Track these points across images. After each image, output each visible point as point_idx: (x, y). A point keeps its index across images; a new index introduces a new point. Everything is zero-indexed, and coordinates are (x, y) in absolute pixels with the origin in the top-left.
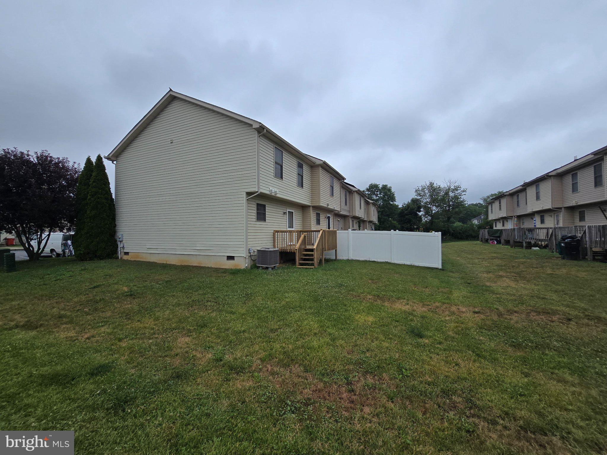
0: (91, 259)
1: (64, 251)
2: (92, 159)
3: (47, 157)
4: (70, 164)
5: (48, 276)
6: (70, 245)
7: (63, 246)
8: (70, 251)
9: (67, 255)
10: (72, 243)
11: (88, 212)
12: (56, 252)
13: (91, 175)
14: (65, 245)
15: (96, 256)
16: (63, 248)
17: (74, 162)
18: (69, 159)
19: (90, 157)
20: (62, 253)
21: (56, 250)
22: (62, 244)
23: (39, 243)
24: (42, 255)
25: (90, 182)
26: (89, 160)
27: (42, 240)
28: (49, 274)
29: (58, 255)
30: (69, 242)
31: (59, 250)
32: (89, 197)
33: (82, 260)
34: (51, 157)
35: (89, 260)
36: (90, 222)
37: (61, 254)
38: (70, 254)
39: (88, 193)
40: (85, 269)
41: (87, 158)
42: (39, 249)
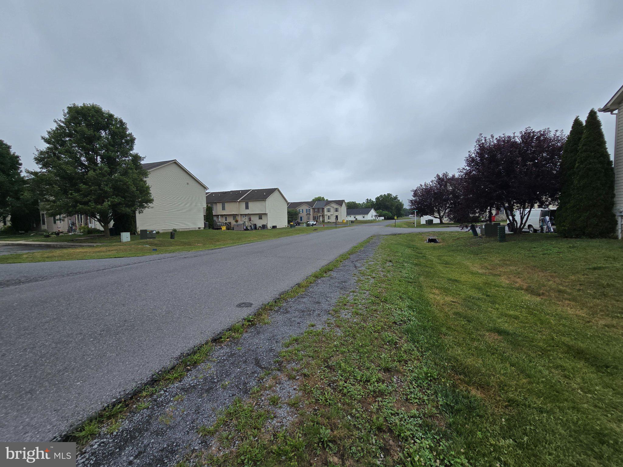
0: (578, 236)
1: (542, 227)
2: (580, 119)
3: (529, 133)
4: (552, 135)
5: (534, 249)
6: (549, 221)
7: (541, 222)
8: (548, 228)
9: (545, 232)
10: (550, 219)
11: (576, 182)
12: (533, 228)
13: (580, 139)
14: (543, 221)
15: (584, 234)
16: (541, 224)
17: (556, 131)
18: (550, 130)
19: (578, 117)
20: (540, 229)
21: (533, 226)
22: (540, 220)
23: (522, 218)
24: (523, 230)
25: (579, 146)
26: (577, 122)
27: (525, 215)
28: (535, 248)
29: (535, 231)
30: (548, 218)
31: (537, 226)
32: (577, 165)
33: (567, 237)
34: (534, 132)
35: (575, 238)
36: (578, 194)
37: (538, 230)
38: (549, 231)
39: (575, 160)
40: (574, 247)
41: (574, 119)
42: (521, 223)
